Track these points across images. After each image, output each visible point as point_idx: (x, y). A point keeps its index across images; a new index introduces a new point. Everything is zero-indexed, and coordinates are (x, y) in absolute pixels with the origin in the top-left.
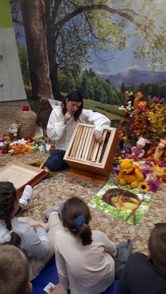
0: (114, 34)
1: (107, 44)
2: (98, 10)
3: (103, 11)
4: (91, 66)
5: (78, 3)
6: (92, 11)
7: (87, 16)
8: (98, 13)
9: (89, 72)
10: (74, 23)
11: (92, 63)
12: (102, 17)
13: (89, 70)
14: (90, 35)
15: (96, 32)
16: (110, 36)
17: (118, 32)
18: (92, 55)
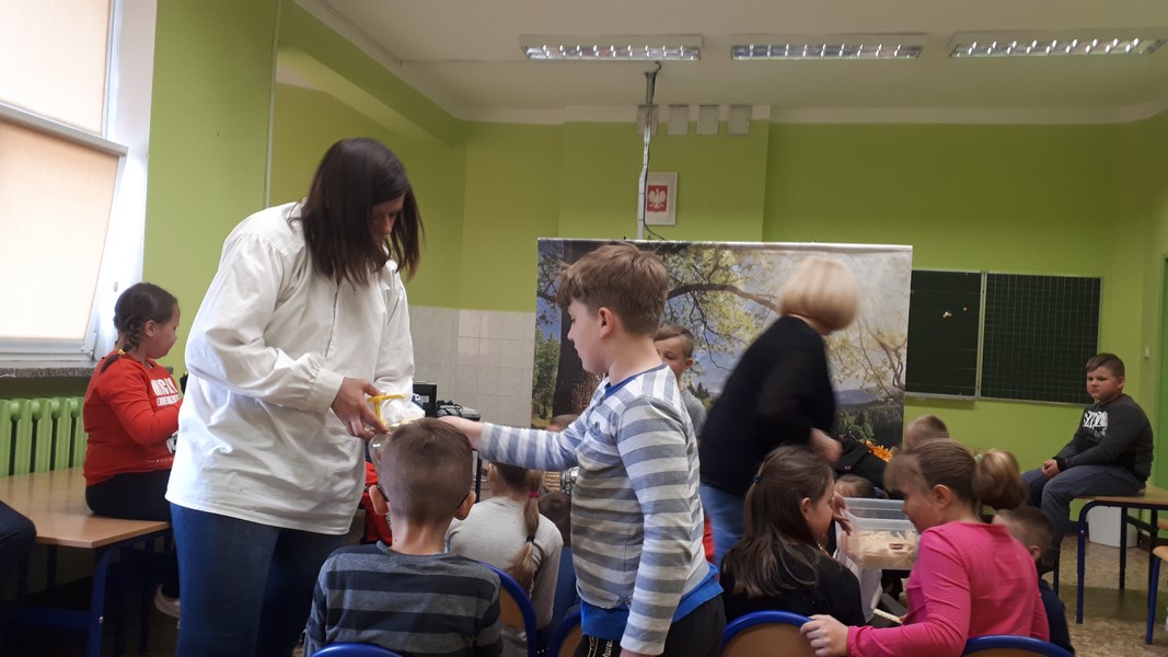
0: (748, 328)
1: (735, 343)
2: (719, 292)
3: (729, 294)
4: (702, 379)
5: (683, 278)
6: (708, 293)
7: (698, 299)
8: (721, 297)
9: (696, 389)
10: (671, 308)
11: (704, 373)
12: (727, 302)
13: (695, 386)
14: (702, 328)
15: (714, 324)
16: (741, 331)
17: (753, 325)
18: (705, 361)
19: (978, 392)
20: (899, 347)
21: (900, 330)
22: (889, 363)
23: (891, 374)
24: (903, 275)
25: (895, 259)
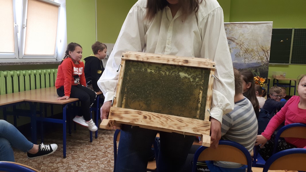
19: (290, 62)
20: (268, 51)
21: (268, 45)
22: (265, 55)
23: (265, 58)
24: (270, 30)
25: (267, 25)
